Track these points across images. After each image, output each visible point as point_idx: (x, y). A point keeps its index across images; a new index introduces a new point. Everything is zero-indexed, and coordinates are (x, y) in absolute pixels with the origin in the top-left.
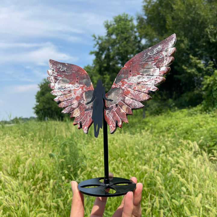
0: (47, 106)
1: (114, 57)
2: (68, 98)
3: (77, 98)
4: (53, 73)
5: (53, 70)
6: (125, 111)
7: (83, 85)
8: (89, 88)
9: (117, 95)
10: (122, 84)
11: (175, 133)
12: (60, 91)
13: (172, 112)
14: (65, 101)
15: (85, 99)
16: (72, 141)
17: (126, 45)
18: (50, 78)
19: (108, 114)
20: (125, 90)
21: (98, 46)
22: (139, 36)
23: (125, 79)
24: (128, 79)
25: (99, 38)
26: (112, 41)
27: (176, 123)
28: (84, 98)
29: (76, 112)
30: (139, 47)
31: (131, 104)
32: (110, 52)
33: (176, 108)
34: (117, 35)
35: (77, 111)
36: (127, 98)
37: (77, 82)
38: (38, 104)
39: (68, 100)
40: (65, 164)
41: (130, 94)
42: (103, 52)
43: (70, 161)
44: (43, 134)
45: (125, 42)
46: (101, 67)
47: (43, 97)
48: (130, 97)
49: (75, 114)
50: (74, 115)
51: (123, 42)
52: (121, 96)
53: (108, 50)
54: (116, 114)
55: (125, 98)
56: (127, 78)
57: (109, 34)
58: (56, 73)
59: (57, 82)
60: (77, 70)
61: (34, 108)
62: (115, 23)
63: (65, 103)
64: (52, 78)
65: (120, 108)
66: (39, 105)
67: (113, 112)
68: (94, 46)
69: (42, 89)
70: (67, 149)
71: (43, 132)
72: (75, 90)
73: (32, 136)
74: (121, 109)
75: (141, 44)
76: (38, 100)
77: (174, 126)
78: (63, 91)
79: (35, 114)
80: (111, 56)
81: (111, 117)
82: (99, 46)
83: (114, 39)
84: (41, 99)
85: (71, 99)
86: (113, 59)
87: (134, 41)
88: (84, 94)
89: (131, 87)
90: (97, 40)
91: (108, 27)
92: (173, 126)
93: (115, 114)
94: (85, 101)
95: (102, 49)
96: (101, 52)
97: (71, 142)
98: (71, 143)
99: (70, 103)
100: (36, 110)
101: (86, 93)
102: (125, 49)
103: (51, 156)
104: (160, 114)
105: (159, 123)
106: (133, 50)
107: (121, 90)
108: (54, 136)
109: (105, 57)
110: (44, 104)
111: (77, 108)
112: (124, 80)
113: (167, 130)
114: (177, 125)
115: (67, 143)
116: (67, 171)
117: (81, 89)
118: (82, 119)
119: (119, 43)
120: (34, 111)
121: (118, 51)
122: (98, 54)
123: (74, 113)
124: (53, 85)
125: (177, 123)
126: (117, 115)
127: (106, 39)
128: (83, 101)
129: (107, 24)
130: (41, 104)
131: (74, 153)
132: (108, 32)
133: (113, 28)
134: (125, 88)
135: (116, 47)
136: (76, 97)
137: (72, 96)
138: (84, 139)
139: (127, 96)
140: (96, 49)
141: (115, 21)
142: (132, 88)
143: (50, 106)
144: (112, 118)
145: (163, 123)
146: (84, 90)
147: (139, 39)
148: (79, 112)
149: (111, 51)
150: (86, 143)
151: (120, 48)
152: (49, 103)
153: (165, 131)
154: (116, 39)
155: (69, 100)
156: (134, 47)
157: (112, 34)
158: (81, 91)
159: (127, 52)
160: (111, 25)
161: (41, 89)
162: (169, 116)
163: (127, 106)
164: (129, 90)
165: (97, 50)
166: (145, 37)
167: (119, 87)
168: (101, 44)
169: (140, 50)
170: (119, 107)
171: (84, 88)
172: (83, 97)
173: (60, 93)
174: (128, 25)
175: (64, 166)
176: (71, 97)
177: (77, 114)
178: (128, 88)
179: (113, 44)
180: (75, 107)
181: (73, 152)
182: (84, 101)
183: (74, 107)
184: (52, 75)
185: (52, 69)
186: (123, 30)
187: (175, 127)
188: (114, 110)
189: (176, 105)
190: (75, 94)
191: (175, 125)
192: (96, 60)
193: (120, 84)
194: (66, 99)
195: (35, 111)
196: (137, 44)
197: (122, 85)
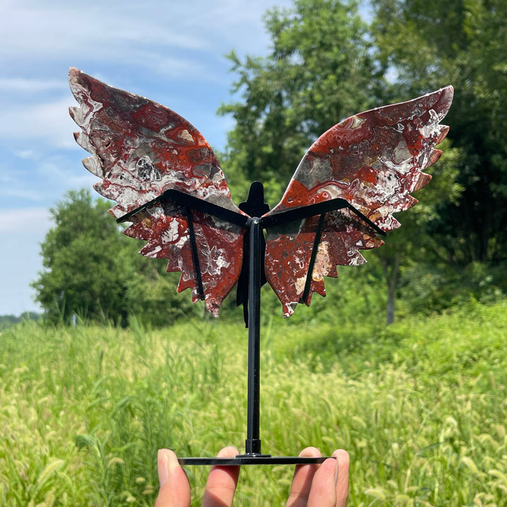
0: (78, 279)
1: (295, 124)
11: (491, 373)
13: (484, 303)
16: (153, 395)
17: (335, 87)
21: (245, 86)
22: (378, 58)
25: (251, 64)
26: (293, 73)
27: (498, 343)
30: (378, 91)
32: (284, 109)
33: (498, 292)
34: (308, 54)
38: (49, 270)
40: (127, 472)
42: (261, 107)
43: (144, 461)
44: (58, 372)
45: (332, 77)
46: (252, 155)
47: (64, 249)
51: (325, 77)
53: (279, 100)
57: (282, 52)
61: (34, 285)
62: (299, 17)
66: (53, 275)
68: (234, 88)
69: (64, 224)
70: (136, 423)
71: (62, 364)
73: (25, 377)
75: (384, 80)
76: (49, 259)
77: (490, 352)
79: (39, 303)
80: (288, 123)
82: (248, 89)
83: (297, 66)
84: (57, 254)
86: (292, 130)
87: (362, 72)
90: (241, 69)
91: (277, 28)
92: (485, 352)
95: (258, 98)
96: (254, 109)
97: (148, 399)
98: (150, 403)
100: (42, 292)
102: (334, 98)
103: (81, 443)
104: (444, 312)
105: (441, 341)
108: (97, 377)
109: (268, 125)
110: (69, 272)
113: (467, 365)
114: (498, 348)
115: (135, 404)
116: (134, 495)
119: (313, 79)
120: (35, 292)
121: (309, 106)
122: (243, 115)
125: (501, 341)
127: (270, 68)
129: (276, 20)
130: (59, 271)
131: (158, 435)
132: (276, 43)
133: (295, 30)
138: (192, 390)
140: (240, 99)
141: (301, 11)
143: (88, 279)
145: (455, 340)
147: (377, 65)
149: (286, 103)
150: (199, 404)
151: (317, 97)
152: (83, 270)
153: (461, 367)
154: (305, 65)
156: (362, 93)
157: (290, 51)
159: (337, 107)
160: (287, 23)
161: (60, 222)
162: (473, 319)
165: (244, 102)
168: (256, 82)
174: (343, 23)
175: (125, 480)
179: (296, 82)
181: (154, 431)
186: (328, 39)
187: (493, 355)
189: (495, 283)
191: (492, 348)
192: (239, 132)
195: (39, 293)
196: (372, 84)
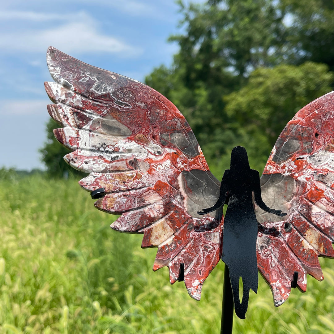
1: (220, 50)
2: (129, 185)
3: (159, 188)
4: (67, 95)
5: (66, 86)
6: (316, 247)
7: (173, 151)
8: (194, 163)
9: (285, 197)
10: (295, 166)
12: (101, 157)
14: (121, 191)
15: (184, 195)
18: (60, 111)
19: (262, 247)
20: (309, 187)
21: (186, 25)
22: (279, 8)
23: (305, 154)
24: (312, 157)
25: (192, 8)
26: (220, 15)
28: (182, 190)
29: (160, 231)
30: (277, 31)
31: (329, 228)
34: (231, 2)
35: (164, 229)
36: (315, 210)
37: (154, 137)
39: (129, 190)
41: (324, 199)
45: (247, 20)
48: (325, 207)
49: (157, 238)
50: (153, 238)
51: (242, 19)
52: (297, 202)
54: (290, 252)
55: (309, 209)
56: (311, 152)
58: (78, 97)
59: (87, 127)
60: (149, 101)
63: (119, 200)
64: (67, 110)
65: (299, 234)
67: (278, 244)
72: (150, 161)
74: (302, 239)
75: (283, 25)
78: (109, 160)
80: (214, 49)
81: (273, 257)
82: (190, 26)
83: (223, 12)
85: (140, 188)
87: (268, 17)
88: (180, 178)
89: (325, 180)
90: (185, 11)
93: (286, 251)
94: (185, 201)
96: (193, 39)
99: (139, 202)
101: (186, 174)
102: (247, 34)
106: (265, 38)
107: (295, 183)
109: (202, 50)
111: (163, 220)
112: (301, 157)
117: (168, 162)
118: (183, 256)
119: (233, 20)
121: (230, 39)
123: (155, 234)
124: (74, 135)
126: (292, 255)
127: (205, 12)
128: (178, 197)
134: (306, 178)
135: (226, 29)
136: (155, 183)
137: (143, 180)
139: (314, 204)
142: (329, 185)
144: (276, 261)
146: (180, 165)
147: (278, 13)
148: (169, 231)
149: (215, 37)
151: (236, 32)
154: (229, 11)
155: (133, 189)
156: (267, 31)
158: (171, 168)
159: (249, 41)
163: (318, 232)
164: (319, 187)
166: (293, 11)
167: (287, 174)
169: (279, 39)
170: (296, 232)
171: (178, 160)
172: (177, 188)
173: (102, 166)
176: (139, 183)
177: (165, 237)
178: (315, 182)
179: (221, 21)
180: (156, 214)
182: (182, 198)
183: (152, 216)
184: (63, 102)
185: (62, 80)
188: (282, 240)
190: (150, 172)
193: (290, 165)
194: (123, 187)
196: (273, 26)
197: (298, 169)
